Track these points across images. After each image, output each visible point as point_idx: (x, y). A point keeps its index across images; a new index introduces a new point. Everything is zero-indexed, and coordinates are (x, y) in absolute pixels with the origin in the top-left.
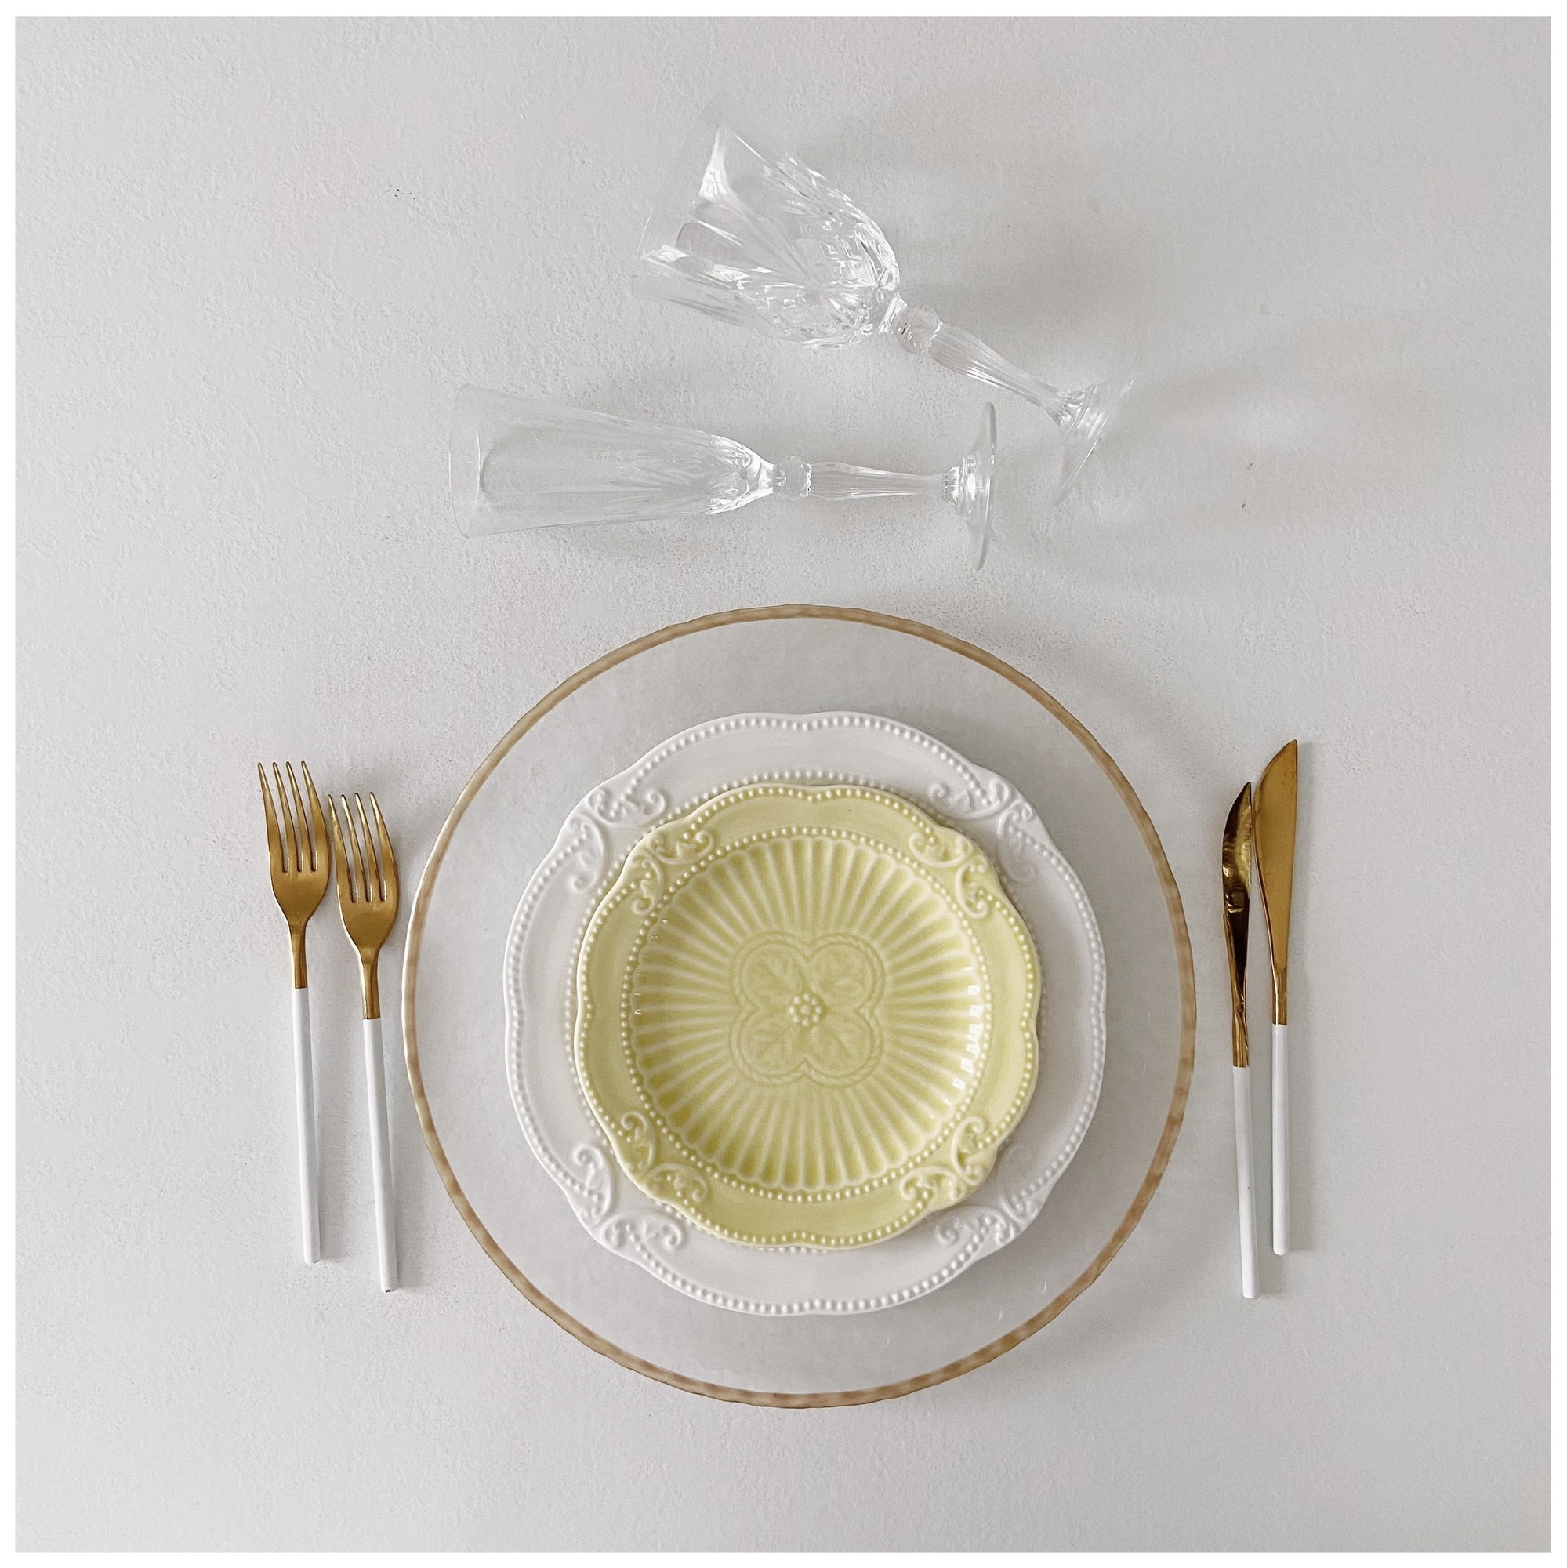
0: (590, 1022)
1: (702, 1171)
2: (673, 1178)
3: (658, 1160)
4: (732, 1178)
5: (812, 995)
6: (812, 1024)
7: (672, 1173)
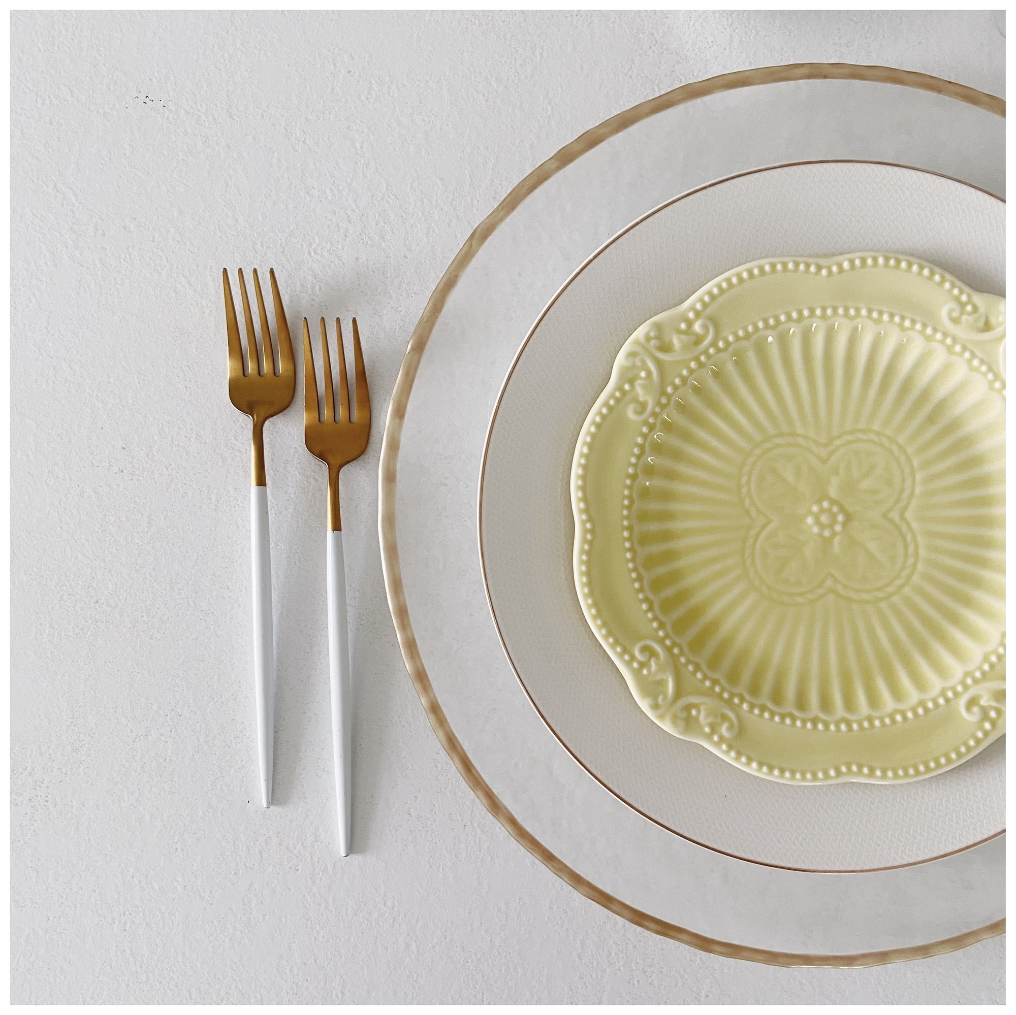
0: (591, 543)
1: (729, 702)
2: (699, 712)
3: (679, 693)
4: (763, 708)
5: (833, 502)
6: (834, 534)
7: (697, 706)
